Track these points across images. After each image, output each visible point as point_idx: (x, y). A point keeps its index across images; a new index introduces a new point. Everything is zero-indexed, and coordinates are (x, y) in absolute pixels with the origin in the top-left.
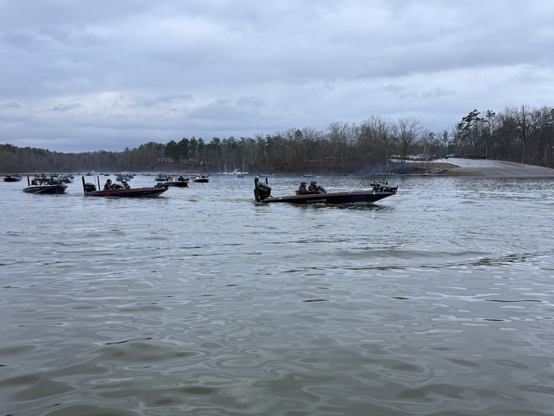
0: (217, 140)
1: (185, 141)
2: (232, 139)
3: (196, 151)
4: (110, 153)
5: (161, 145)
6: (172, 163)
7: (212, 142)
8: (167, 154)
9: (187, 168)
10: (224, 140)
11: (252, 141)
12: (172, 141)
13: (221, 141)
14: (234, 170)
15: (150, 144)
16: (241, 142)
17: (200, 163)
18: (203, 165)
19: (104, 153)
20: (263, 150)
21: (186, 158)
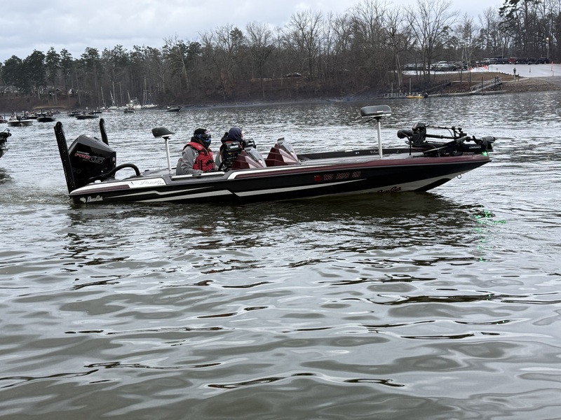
0: (93, 52)
2: (119, 49)
8: (6, 80)
9: (45, 103)
10: (106, 53)
12: (14, 57)
14: (128, 102)
16: (134, 54)
17: (66, 92)
18: (72, 96)
20: (180, 65)
21: (42, 84)
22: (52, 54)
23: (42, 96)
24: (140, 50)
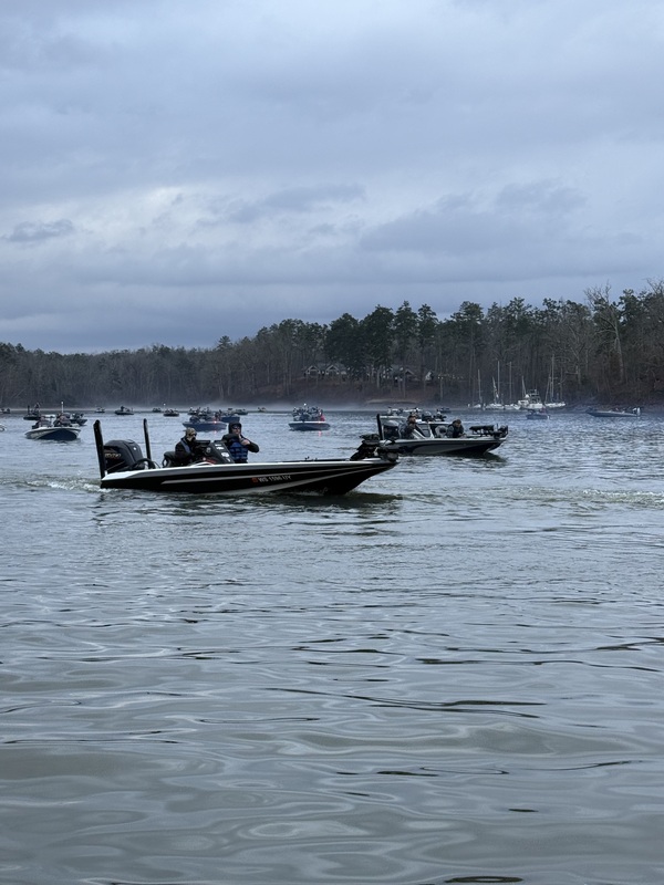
0: (472, 309)
1: (381, 315)
2: (517, 304)
3: (413, 342)
4: (181, 352)
5: (315, 327)
6: (344, 378)
7: (458, 316)
8: (331, 354)
9: (386, 393)
10: (495, 310)
11: (577, 308)
12: (346, 316)
13: (485, 312)
14: (522, 398)
15: (287, 326)
16: (544, 314)
17: (422, 376)
18: (431, 383)
19: (164, 352)
20: (609, 336)
21: (384, 363)
22: (405, 313)
23: (383, 382)
24: (554, 307)
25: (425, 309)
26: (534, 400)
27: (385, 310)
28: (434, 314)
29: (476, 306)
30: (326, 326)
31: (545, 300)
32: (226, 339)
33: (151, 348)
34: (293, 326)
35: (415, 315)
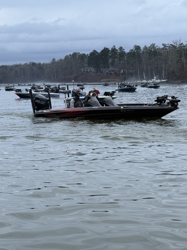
0: (138, 48)
1: (105, 50)
2: (153, 46)
5: (84, 55)
6: (94, 72)
7: (132, 50)
8: (89, 64)
12: (94, 51)
17: (120, 71)
18: (123, 74)
22: (114, 50)
23: (107, 74)
24: (166, 46)
25: (121, 48)
26: (157, 79)
27: (107, 49)
28: (124, 50)
29: (139, 46)
30: (88, 54)
31: (163, 44)
32: (54, 59)
33: (29, 63)
34: (76, 54)
35: (117, 50)
